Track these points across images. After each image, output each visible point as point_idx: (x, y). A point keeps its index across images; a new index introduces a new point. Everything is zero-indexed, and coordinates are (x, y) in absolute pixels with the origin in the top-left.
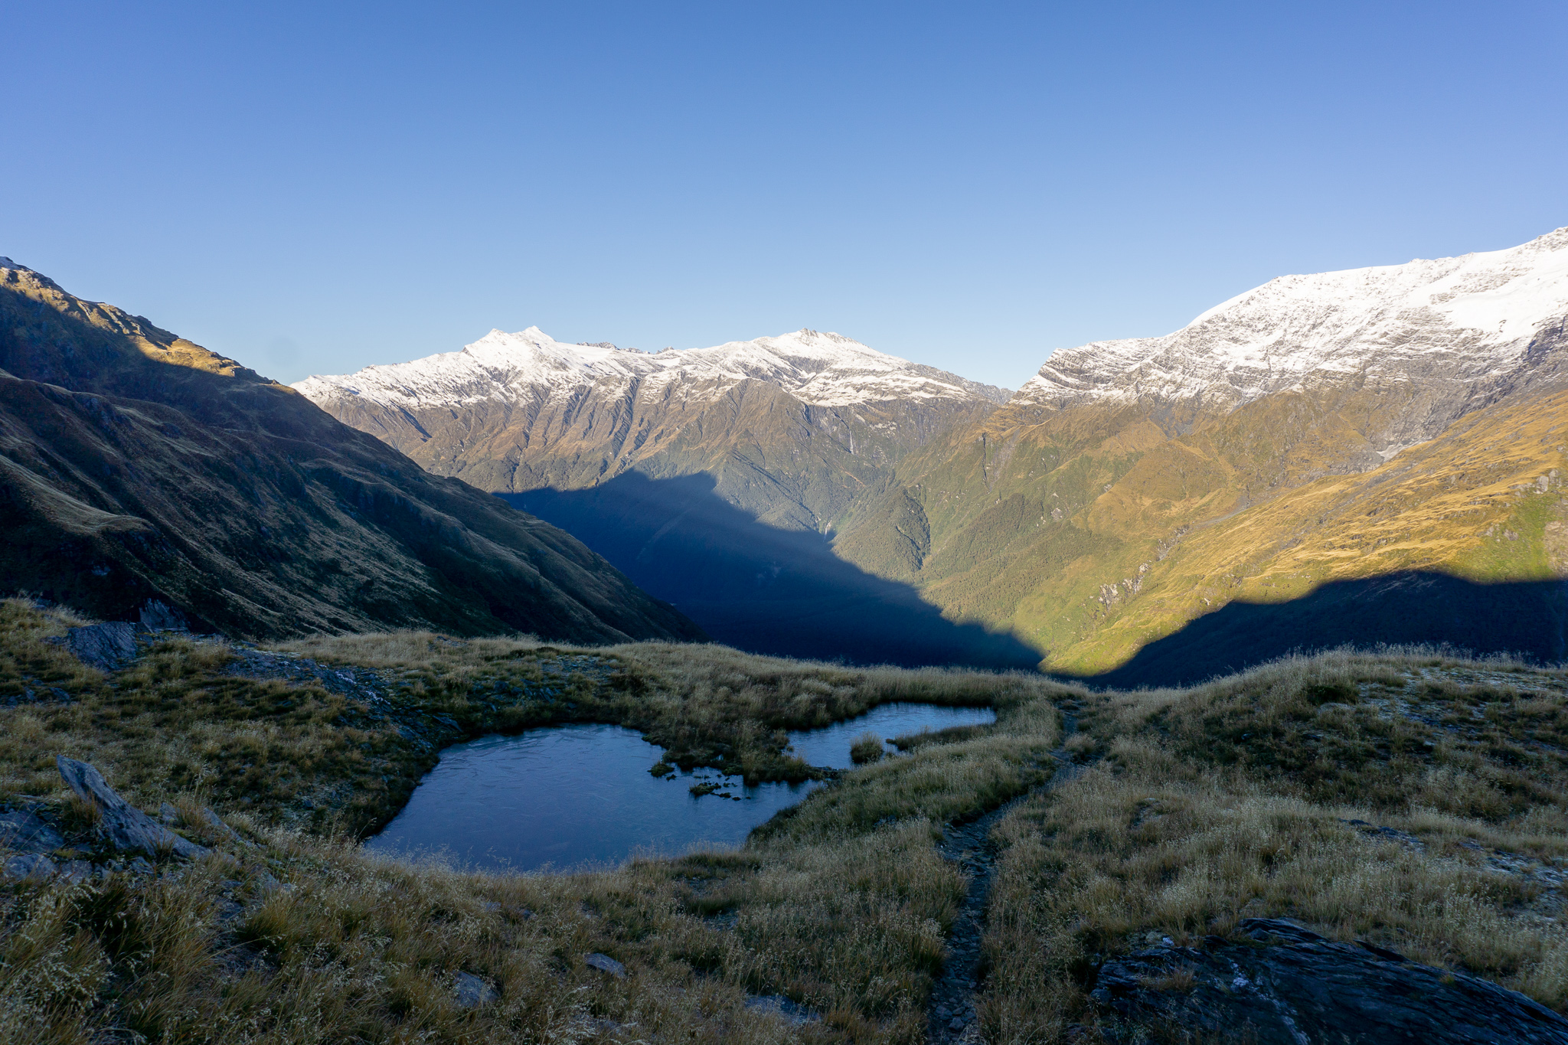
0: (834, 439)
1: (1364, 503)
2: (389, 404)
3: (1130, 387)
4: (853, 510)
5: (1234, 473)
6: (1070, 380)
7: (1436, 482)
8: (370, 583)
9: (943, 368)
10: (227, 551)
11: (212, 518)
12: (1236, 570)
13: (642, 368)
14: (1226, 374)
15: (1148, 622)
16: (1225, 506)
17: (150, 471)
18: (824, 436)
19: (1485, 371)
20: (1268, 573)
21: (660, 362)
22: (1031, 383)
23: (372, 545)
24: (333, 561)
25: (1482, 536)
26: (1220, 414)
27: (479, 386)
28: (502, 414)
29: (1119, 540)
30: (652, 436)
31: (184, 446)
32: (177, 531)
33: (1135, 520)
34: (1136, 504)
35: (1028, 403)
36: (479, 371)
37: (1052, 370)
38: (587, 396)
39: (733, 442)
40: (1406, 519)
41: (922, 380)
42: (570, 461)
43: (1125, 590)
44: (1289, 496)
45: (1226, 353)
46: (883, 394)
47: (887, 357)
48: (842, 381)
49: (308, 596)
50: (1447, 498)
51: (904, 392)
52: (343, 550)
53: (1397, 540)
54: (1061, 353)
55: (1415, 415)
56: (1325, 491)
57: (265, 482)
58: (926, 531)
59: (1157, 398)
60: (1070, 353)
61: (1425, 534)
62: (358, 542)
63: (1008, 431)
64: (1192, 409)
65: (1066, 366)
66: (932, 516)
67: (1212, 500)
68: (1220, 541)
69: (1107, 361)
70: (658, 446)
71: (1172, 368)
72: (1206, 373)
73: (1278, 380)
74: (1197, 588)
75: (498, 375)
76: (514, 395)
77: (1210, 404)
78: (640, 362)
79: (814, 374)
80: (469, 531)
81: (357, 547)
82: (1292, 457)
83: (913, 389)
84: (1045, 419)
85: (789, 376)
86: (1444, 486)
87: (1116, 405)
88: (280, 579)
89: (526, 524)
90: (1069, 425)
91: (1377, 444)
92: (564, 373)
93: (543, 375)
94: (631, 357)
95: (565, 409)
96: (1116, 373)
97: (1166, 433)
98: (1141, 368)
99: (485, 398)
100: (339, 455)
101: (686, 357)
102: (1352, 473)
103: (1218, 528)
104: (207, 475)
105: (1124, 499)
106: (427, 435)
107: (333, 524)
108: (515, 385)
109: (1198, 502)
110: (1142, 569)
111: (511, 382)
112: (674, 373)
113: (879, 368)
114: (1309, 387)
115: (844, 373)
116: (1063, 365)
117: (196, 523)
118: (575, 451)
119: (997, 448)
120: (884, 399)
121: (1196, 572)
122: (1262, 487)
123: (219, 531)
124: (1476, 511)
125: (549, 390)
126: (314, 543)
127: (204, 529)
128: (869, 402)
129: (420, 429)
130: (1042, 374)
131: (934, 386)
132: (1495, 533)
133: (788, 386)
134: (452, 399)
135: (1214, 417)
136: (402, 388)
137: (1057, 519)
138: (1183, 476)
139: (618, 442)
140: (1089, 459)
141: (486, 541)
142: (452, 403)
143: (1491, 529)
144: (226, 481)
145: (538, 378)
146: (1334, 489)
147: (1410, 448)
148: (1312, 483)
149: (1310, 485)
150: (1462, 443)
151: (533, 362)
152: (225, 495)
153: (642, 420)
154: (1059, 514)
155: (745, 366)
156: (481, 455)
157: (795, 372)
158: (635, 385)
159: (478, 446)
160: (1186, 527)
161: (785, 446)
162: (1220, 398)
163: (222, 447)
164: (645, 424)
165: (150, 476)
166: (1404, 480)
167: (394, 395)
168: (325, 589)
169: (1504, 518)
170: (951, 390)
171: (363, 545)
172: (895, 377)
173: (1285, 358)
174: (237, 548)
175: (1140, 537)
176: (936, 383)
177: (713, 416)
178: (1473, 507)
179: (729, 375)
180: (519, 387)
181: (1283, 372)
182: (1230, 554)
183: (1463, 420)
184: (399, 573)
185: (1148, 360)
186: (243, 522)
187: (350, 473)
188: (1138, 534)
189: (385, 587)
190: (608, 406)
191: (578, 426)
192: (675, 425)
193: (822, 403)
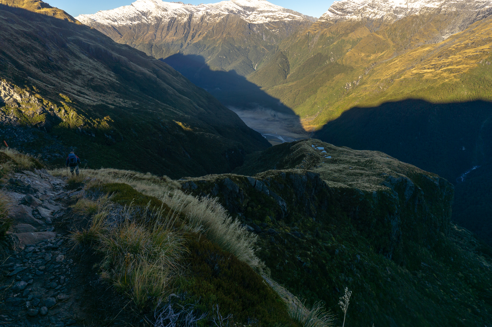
0: (258, 35)
1: (437, 54)
2: (108, 24)
3: (359, 15)
4: (264, 60)
5: (393, 44)
6: (339, 13)
7: (463, 45)
8: (93, 78)
9: (295, 10)
10: (36, 66)
11: (29, 54)
12: (391, 77)
13: (193, 11)
14: (392, 10)
15: (361, 95)
16: (389, 55)
17: (3, 36)
18: (255, 34)
19: (483, 6)
20: (403, 77)
21: (199, 9)
22: (325, 14)
23: (94, 66)
24: (78, 70)
25: (478, 63)
26: (389, 24)
27: (138, 18)
28: (146, 28)
29: (353, 68)
30: (197, 35)
31: (16, 27)
32: (15, 58)
33: (359, 61)
34: (359, 55)
35: (324, 21)
36: (137, 12)
37: (333, 9)
38: (174, 21)
39: (224, 36)
40: (451, 58)
41: (288, 14)
42: (170, 44)
43: (353, 84)
44: (411, 52)
45: (393, 2)
46: (275, 19)
47: (276, 6)
48: (261, 15)
49: (69, 83)
50: (467, 51)
51: (282, 18)
52: (83, 67)
53: (448, 66)
54: (336, 3)
55: (457, 23)
56: (424, 50)
57: (51, 41)
58: (288, 66)
59: (368, 18)
60: (340, 3)
61: (458, 63)
62: (89, 64)
63: (317, 31)
64: (380, 22)
65: (338, 7)
66: (291, 61)
67: (384, 54)
68: (387, 67)
69: (352, 6)
70: (199, 38)
71: (374, 8)
72: (386, 9)
73: (410, 12)
74: (378, 83)
75: (144, 14)
76: (150, 21)
77: (386, 20)
78: (192, 9)
79: (251, 12)
80: (131, 62)
81: (88, 66)
82: (413, 38)
83: (285, 17)
84: (329, 27)
85: (243, 13)
86: (467, 47)
87: (354, 21)
88: (57, 76)
89: (151, 60)
90: (338, 29)
91: (442, 34)
92: (166, 13)
93: (159, 13)
94: (189, 7)
95: (167, 26)
96: (355, 10)
97: (370, 31)
98: (363, 8)
99: (140, 22)
100: (82, 35)
101: (208, 7)
102: (433, 44)
103: (386, 63)
104: (26, 38)
105: (355, 54)
106: (121, 36)
107: (79, 58)
108: (150, 17)
109: (380, 54)
110: (360, 77)
111: (148, 16)
112: (204, 13)
113: (273, 10)
114: (421, 13)
115: (261, 12)
116: (337, 7)
117: (23, 55)
118: (171, 40)
119: (313, 37)
120: (275, 21)
121: (378, 78)
122: (402, 49)
123: (32, 58)
124: (477, 55)
125: (161, 19)
126: (71, 64)
127: (26, 58)
128: (270, 22)
129: (120, 34)
130: (329, 10)
131: (292, 16)
132: (483, 62)
133: (243, 17)
134: (129, 22)
135: (387, 25)
136: (112, 19)
137: (332, 61)
138: (376, 45)
139: (186, 37)
140: (344, 40)
141: (137, 66)
142: (129, 24)
143: (482, 61)
144: (35, 40)
145: (158, 14)
146: (427, 49)
147: (454, 34)
148: (419, 47)
149: (419, 48)
150: (473, 32)
151: (156, 9)
152: (34, 45)
153: (194, 29)
154: (333, 60)
155: (228, 10)
156: (140, 42)
157: (245, 12)
158: (191, 17)
159: (139, 39)
160: (375, 63)
161: (242, 38)
162: (390, 18)
163: (32, 28)
164: (195, 31)
165: (3, 37)
166: (451, 45)
167: (109, 21)
168: (76, 81)
169: (487, 57)
170: (298, 17)
171: (90, 65)
172: (279, 13)
173: (413, 4)
174: (40, 65)
175: (360, 67)
176: (293, 15)
177: (218, 27)
178: (476, 53)
179: (223, 13)
180: (151, 18)
181: (412, 9)
182: (390, 72)
183: (474, 24)
184: (104, 76)
185: (366, 5)
186: (42, 55)
187: (86, 41)
188: (359, 66)
189: (99, 80)
190: (182, 24)
191: (172, 32)
192: (205, 31)
193: (254, 23)
